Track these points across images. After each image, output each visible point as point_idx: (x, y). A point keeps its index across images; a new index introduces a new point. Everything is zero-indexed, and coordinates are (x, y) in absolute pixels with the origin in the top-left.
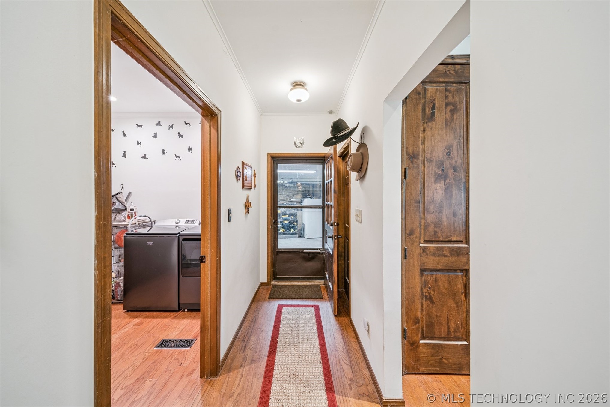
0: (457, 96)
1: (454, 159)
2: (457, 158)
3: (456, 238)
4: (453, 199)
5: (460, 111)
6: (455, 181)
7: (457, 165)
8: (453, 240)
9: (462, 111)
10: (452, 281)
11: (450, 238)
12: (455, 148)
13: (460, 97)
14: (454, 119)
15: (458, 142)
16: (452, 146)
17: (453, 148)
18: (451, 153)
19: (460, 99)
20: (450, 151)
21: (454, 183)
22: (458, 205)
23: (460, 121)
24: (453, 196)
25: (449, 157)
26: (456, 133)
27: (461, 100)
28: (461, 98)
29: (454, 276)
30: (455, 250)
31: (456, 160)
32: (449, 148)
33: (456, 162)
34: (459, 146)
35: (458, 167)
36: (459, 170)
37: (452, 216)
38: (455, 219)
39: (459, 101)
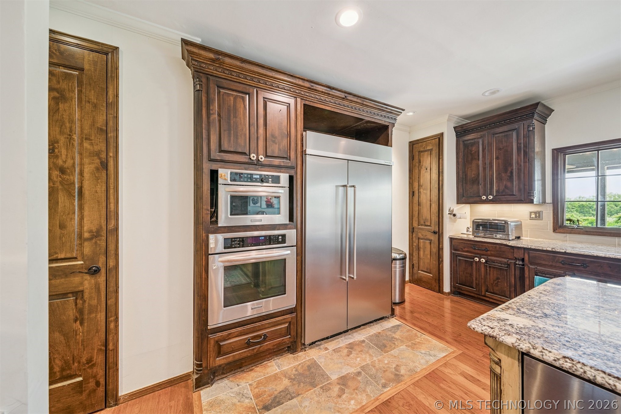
0: (65, 82)
1: (60, 158)
2: (66, 158)
3: (65, 255)
4: (59, 207)
5: (70, 101)
6: (62, 185)
7: (66, 166)
8: (59, 257)
9: (73, 102)
10: (57, 309)
11: (55, 256)
12: (62, 144)
13: (70, 84)
14: (61, 109)
15: (68, 138)
16: (57, 142)
17: (59, 144)
18: (56, 151)
19: (70, 87)
20: (53, 148)
21: (60, 187)
22: (69, 214)
23: (70, 113)
24: (60, 204)
25: (52, 155)
26: (63, 127)
27: (72, 88)
28: (72, 86)
29: (61, 302)
30: (61, 270)
31: (64, 160)
32: (52, 144)
33: (65, 162)
34: (70, 143)
35: (68, 168)
36: (69, 171)
37: (58, 229)
38: (63, 232)
39: (69, 89)
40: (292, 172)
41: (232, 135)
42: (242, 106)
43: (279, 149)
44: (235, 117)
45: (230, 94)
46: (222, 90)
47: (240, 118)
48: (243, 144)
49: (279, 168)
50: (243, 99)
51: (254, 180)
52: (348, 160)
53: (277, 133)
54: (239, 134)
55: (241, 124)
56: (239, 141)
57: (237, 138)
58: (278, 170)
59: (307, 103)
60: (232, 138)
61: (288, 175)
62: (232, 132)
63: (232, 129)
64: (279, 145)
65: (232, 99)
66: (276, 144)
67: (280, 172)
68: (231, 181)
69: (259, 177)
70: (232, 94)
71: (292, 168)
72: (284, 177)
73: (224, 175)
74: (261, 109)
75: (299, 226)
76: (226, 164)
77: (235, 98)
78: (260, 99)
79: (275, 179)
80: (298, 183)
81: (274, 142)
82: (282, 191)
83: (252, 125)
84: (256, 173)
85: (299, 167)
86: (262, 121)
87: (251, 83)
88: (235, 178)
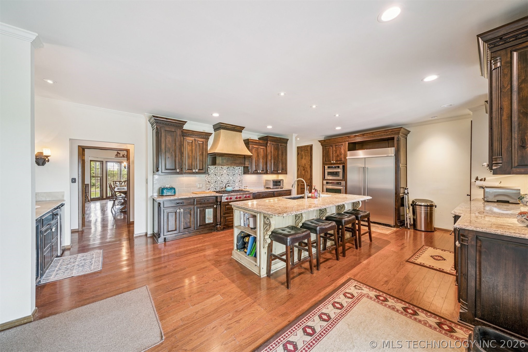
40: (344, 165)
42: (330, 150)
43: (340, 159)
46: (326, 147)
47: (330, 153)
48: (330, 159)
49: (340, 164)
50: (331, 148)
51: (333, 168)
52: (365, 158)
59: (349, 142)
60: (328, 158)
63: (328, 156)
64: (340, 157)
71: (344, 163)
72: (341, 166)
73: (326, 167)
74: (335, 149)
75: (346, 180)
76: (327, 164)
77: (329, 148)
78: (335, 146)
79: (339, 167)
80: (345, 167)
81: (338, 157)
82: (340, 170)
83: (332, 154)
84: (333, 166)
85: (346, 163)
86: (335, 152)
87: (332, 143)
88: (329, 167)
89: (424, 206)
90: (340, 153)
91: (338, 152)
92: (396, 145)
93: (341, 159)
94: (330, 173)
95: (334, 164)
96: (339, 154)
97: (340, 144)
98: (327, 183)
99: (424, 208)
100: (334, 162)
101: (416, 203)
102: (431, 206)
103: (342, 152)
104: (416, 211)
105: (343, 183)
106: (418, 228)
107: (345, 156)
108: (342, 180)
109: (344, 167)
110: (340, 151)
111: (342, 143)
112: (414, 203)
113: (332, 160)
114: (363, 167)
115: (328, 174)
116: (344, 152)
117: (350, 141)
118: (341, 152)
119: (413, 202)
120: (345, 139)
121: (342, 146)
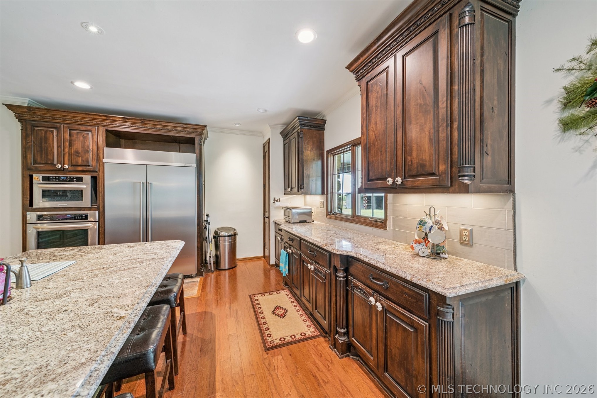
40: (95, 175)
41: (44, 154)
42: (51, 136)
43: (82, 160)
44: (46, 143)
45: (42, 130)
46: (36, 128)
47: (50, 143)
48: (52, 159)
49: (83, 172)
50: (52, 132)
51: (61, 180)
52: (146, 165)
53: (80, 150)
54: (49, 153)
55: (50, 146)
56: (49, 157)
57: (47, 156)
58: (83, 173)
59: (109, 129)
60: (43, 156)
61: (90, 176)
62: (44, 152)
63: (43, 150)
64: (82, 157)
65: (43, 132)
66: (80, 157)
67: (83, 175)
68: (43, 181)
69: (65, 178)
70: (43, 130)
71: (95, 171)
72: (87, 178)
73: (37, 178)
74: (67, 136)
75: (101, 209)
76: (39, 171)
77: (46, 132)
78: (67, 130)
79: (80, 180)
80: (100, 181)
81: (78, 156)
82: (84, 186)
83: (59, 147)
84: (63, 176)
85: (101, 171)
86: (67, 144)
87: (59, 121)
88: (46, 179)
89: (228, 236)
90: (83, 147)
91: (78, 146)
92: (197, 151)
93: (88, 162)
94: (46, 194)
95: (64, 171)
96: (80, 151)
97: (83, 128)
98: (40, 218)
99: (228, 238)
100: (66, 167)
101: (219, 234)
102: (235, 235)
103: (91, 147)
104: (220, 244)
105: (93, 215)
106: (222, 267)
107: (99, 157)
108: (89, 209)
109: (94, 180)
110: (83, 143)
111: (89, 128)
112: (217, 235)
113: (59, 162)
114: (143, 183)
115: (44, 196)
116: (95, 148)
117: (112, 127)
118: (88, 147)
119: (216, 233)
120: (97, 119)
121: (90, 133)
